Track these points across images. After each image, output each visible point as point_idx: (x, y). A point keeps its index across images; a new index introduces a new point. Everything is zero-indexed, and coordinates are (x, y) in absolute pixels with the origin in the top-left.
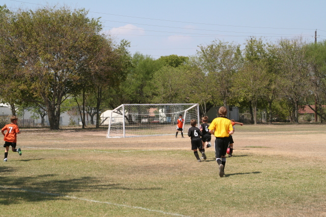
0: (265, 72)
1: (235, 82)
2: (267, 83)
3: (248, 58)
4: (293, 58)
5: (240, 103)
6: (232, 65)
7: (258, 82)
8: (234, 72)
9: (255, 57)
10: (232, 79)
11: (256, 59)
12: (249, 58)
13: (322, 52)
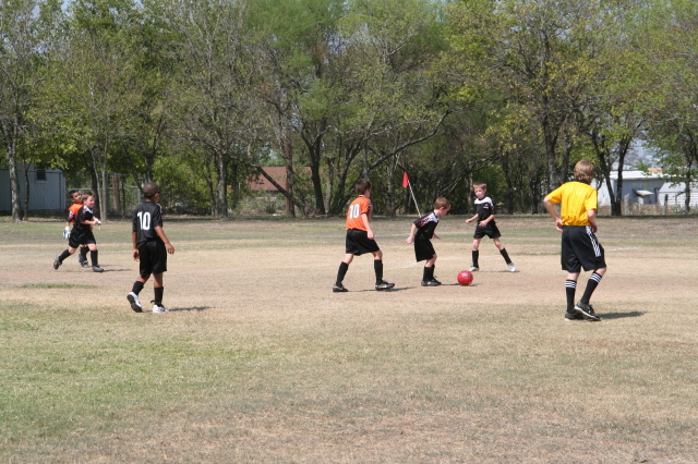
0: (132, 66)
1: (43, 94)
2: (138, 98)
3: (81, 21)
4: (211, 30)
5: (65, 157)
6: (36, 42)
7: (111, 96)
8: (38, 60)
9: (101, 20)
10: (31, 82)
11: (106, 26)
12: (83, 22)
13: (292, 14)
